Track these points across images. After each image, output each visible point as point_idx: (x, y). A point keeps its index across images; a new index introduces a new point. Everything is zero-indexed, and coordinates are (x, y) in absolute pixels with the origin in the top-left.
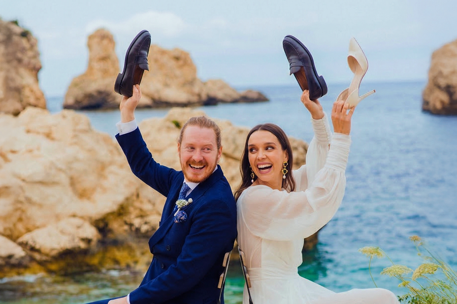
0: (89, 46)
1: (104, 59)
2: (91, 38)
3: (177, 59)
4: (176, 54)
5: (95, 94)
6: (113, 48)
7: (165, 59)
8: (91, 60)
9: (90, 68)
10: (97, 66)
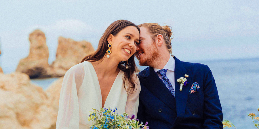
0: (30, 40)
1: (40, 48)
2: (31, 35)
3: (84, 47)
4: (84, 44)
5: (34, 69)
6: (45, 42)
7: (76, 47)
8: (31, 49)
9: (31, 53)
10: (35, 52)
